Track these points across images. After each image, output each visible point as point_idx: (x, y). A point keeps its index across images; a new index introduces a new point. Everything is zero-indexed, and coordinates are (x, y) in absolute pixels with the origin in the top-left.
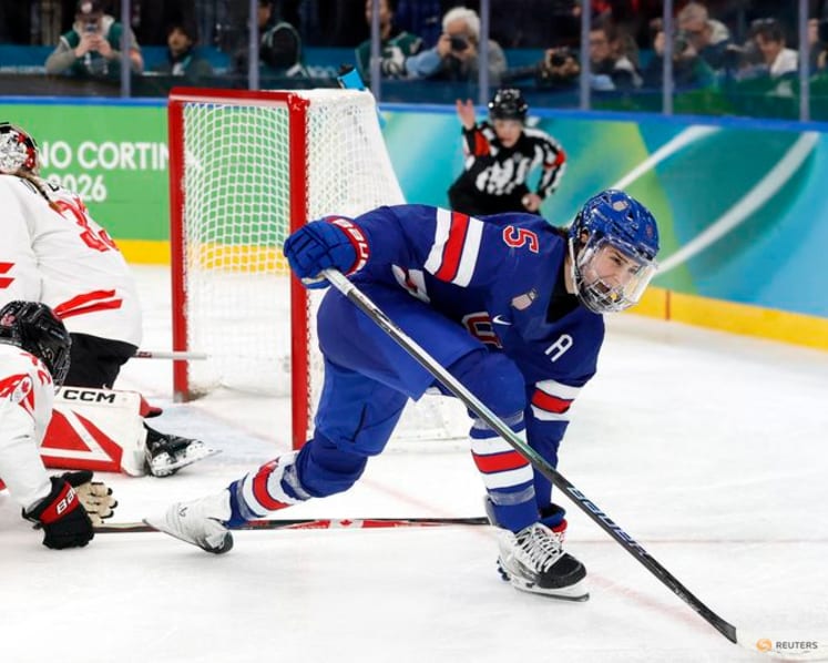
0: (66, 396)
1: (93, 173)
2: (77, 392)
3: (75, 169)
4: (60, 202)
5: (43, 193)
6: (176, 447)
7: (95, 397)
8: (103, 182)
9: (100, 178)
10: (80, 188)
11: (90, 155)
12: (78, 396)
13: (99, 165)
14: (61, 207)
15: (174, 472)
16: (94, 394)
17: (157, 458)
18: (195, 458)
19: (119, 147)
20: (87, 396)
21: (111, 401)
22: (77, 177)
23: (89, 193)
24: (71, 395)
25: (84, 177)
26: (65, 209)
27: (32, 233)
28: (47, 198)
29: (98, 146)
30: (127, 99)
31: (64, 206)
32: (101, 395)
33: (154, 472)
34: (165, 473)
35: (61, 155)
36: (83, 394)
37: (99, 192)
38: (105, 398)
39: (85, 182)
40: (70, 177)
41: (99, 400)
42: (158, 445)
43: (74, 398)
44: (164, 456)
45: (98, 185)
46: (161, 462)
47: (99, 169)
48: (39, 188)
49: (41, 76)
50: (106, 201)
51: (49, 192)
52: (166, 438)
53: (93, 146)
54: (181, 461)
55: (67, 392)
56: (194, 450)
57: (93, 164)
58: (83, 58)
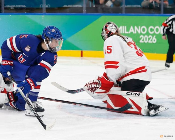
0: (127, 94)
1: (153, 35)
2: (130, 93)
3: (148, 34)
4: (129, 42)
5: (125, 40)
6: (156, 108)
7: (135, 94)
8: (156, 38)
9: (155, 36)
10: (149, 39)
11: (152, 30)
12: (130, 94)
13: (154, 33)
14: (130, 44)
15: (156, 115)
16: (134, 93)
17: (151, 111)
18: (161, 111)
19: (160, 28)
20: (132, 94)
21: (139, 95)
22: (148, 36)
23: (152, 40)
24: (128, 93)
25: (150, 36)
26: (131, 44)
27: (123, 52)
28: (126, 41)
29: (154, 27)
30: (162, 14)
31: (131, 43)
32: (136, 94)
33: (151, 115)
34: (153, 115)
35: (144, 30)
36: (132, 93)
37: (154, 40)
38: (137, 95)
39: (150, 38)
40: (146, 36)
41: (135, 95)
42: (151, 107)
43: (129, 94)
44: (153, 111)
45: (154, 38)
46: (152, 112)
47: (154, 34)
48: (124, 39)
49: (138, 8)
50: (156, 43)
51: (126, 40)
52: (154, 105)
53: (153, 28)
54: (158, 112)
55: (127, 93)
56: (161, 109)
57: (152, 33)
58: (152, 2)
